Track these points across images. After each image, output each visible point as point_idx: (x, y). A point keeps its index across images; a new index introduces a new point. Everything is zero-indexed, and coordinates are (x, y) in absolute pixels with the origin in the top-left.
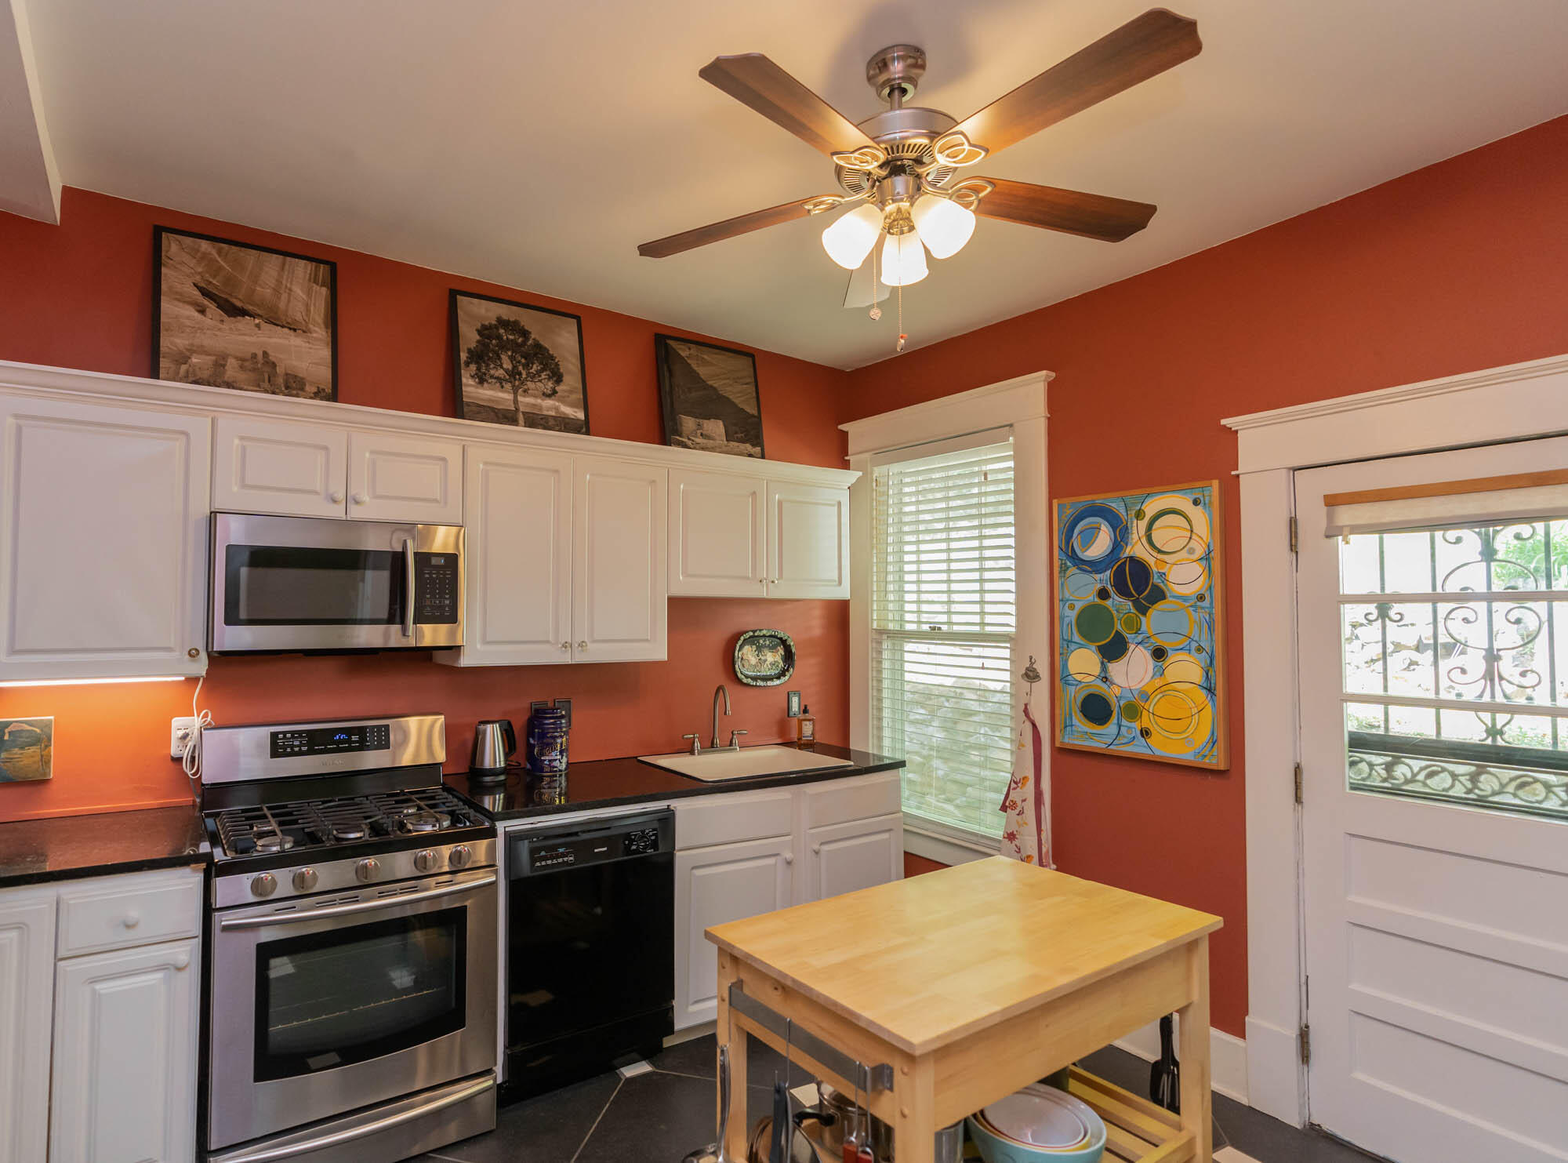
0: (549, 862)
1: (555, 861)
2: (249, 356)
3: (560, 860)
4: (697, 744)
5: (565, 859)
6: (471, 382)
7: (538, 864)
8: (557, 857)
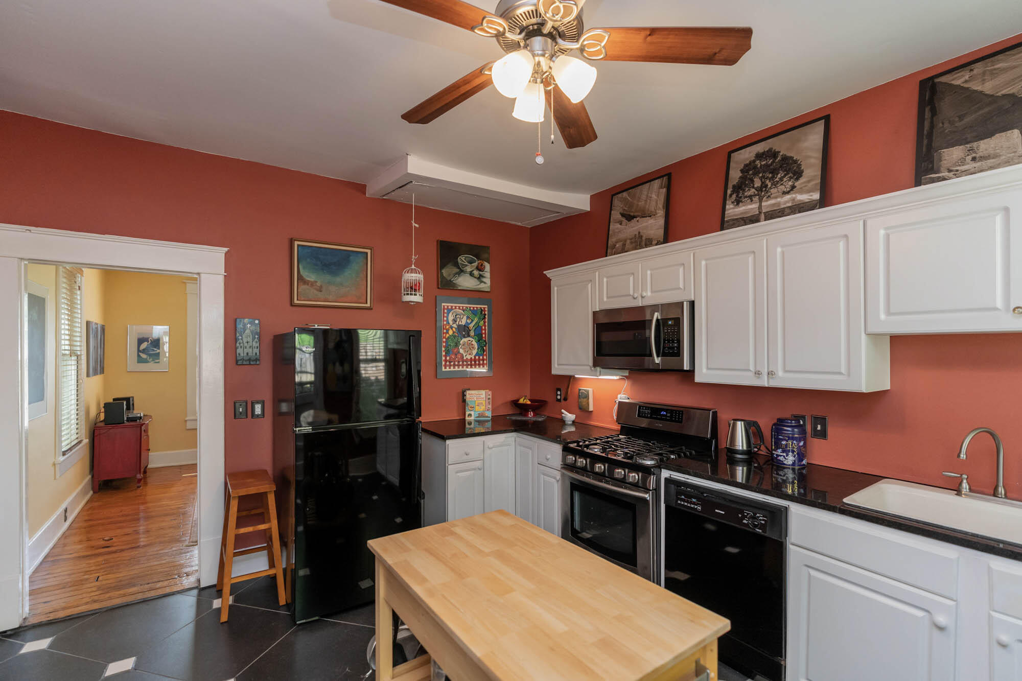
0: (686, 504)
1: (689, 505)
2: (633, 236)
3: (693, 506)
4: (965, 485)
5: (696, 507)
6: (732, 206)
7: (679, 502)
8: (691, 503)
